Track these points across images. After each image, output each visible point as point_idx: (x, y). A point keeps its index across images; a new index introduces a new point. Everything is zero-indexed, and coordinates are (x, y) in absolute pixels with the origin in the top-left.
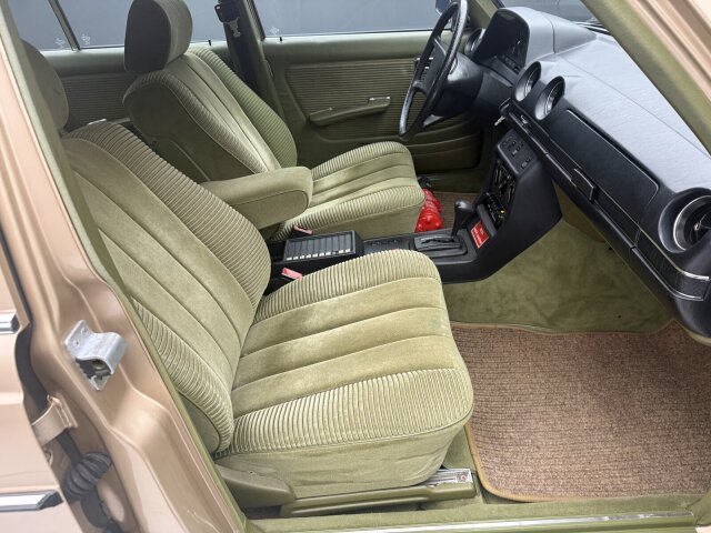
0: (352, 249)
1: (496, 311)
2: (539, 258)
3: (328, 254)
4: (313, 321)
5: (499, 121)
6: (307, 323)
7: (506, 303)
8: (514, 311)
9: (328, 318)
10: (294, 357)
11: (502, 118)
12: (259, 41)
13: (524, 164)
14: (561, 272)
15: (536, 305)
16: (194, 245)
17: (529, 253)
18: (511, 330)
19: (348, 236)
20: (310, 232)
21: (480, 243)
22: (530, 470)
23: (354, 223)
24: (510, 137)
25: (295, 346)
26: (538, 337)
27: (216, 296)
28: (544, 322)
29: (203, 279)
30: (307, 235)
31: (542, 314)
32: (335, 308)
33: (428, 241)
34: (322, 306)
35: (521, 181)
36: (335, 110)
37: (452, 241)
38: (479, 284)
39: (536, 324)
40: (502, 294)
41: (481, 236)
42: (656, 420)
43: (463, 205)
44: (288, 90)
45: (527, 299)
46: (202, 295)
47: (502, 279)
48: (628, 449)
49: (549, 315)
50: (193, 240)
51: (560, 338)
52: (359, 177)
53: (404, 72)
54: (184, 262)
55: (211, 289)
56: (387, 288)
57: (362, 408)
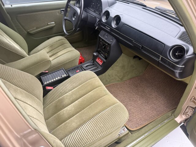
0: (66, 74)
1: (108, 80)
2: (118, 64)
3: (59, 78)
4: (66, 101)
5: (97, 28)
6: (64, 103)
7: (111, 78)
8: (113, 79)
9: (71, 99)
10: (66, 116)
11: (97, 27)
12: (3, 6)
13: (111, 40)
14: (123, 67)
15: (118, 76)
16: (19, 91)
17: (115, 64)
18: (113, 84)
19: (62, 70)
20: (47, 72)
21: (101, 63)
22: (135, 120)
23: (62, 65)
24: (102, 32)
25: (64, 112)
26: (120, 84)
27: (33, 106)
28: (120, 80)
29: (27, 102)
30: (47, 73)
31: (119, 78)
32: (72, 95)
33: (87, 66)
34: (67, 96)
35: (112, 45)
36: (37, 28)
37: (93, 64)
38: (103, 75)
39: (118, 81)
40: (109, 76)
41: (100, 61)
42: (153, 96)
43: (95, 54)
44: (18, 23)
45: (116, 75)
46: (30, 108)
47: (109, 72)
48: (151, 106)
49: (121, 78)
50: (17, 89)
51: (124, 83)
52: (53, 49)
53: (58, 14)
54: (19, 99)
55: (31, 104)
56: (86, 84)
57: (102, 125)
